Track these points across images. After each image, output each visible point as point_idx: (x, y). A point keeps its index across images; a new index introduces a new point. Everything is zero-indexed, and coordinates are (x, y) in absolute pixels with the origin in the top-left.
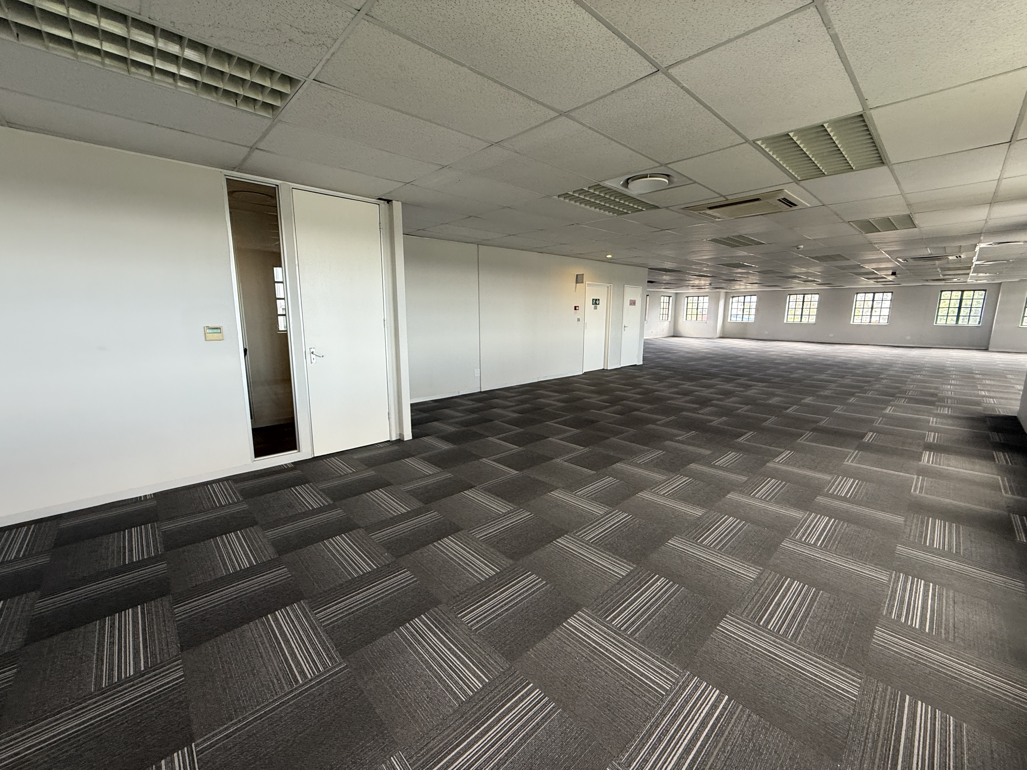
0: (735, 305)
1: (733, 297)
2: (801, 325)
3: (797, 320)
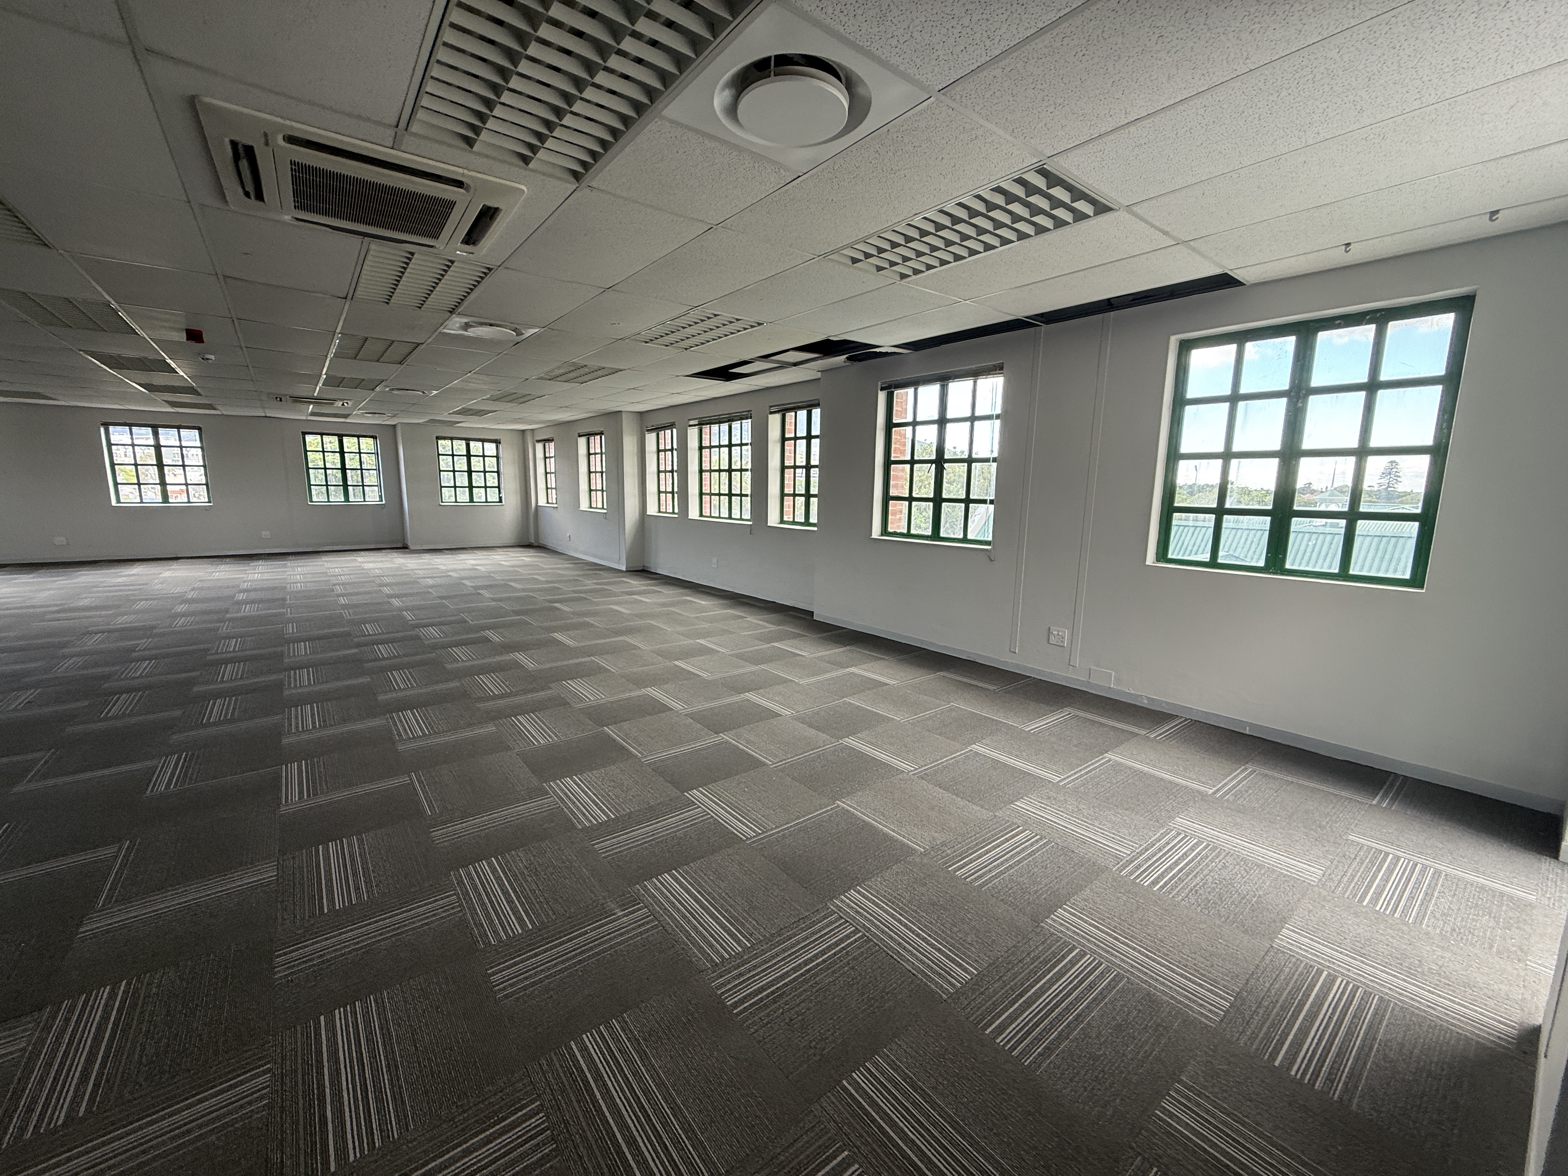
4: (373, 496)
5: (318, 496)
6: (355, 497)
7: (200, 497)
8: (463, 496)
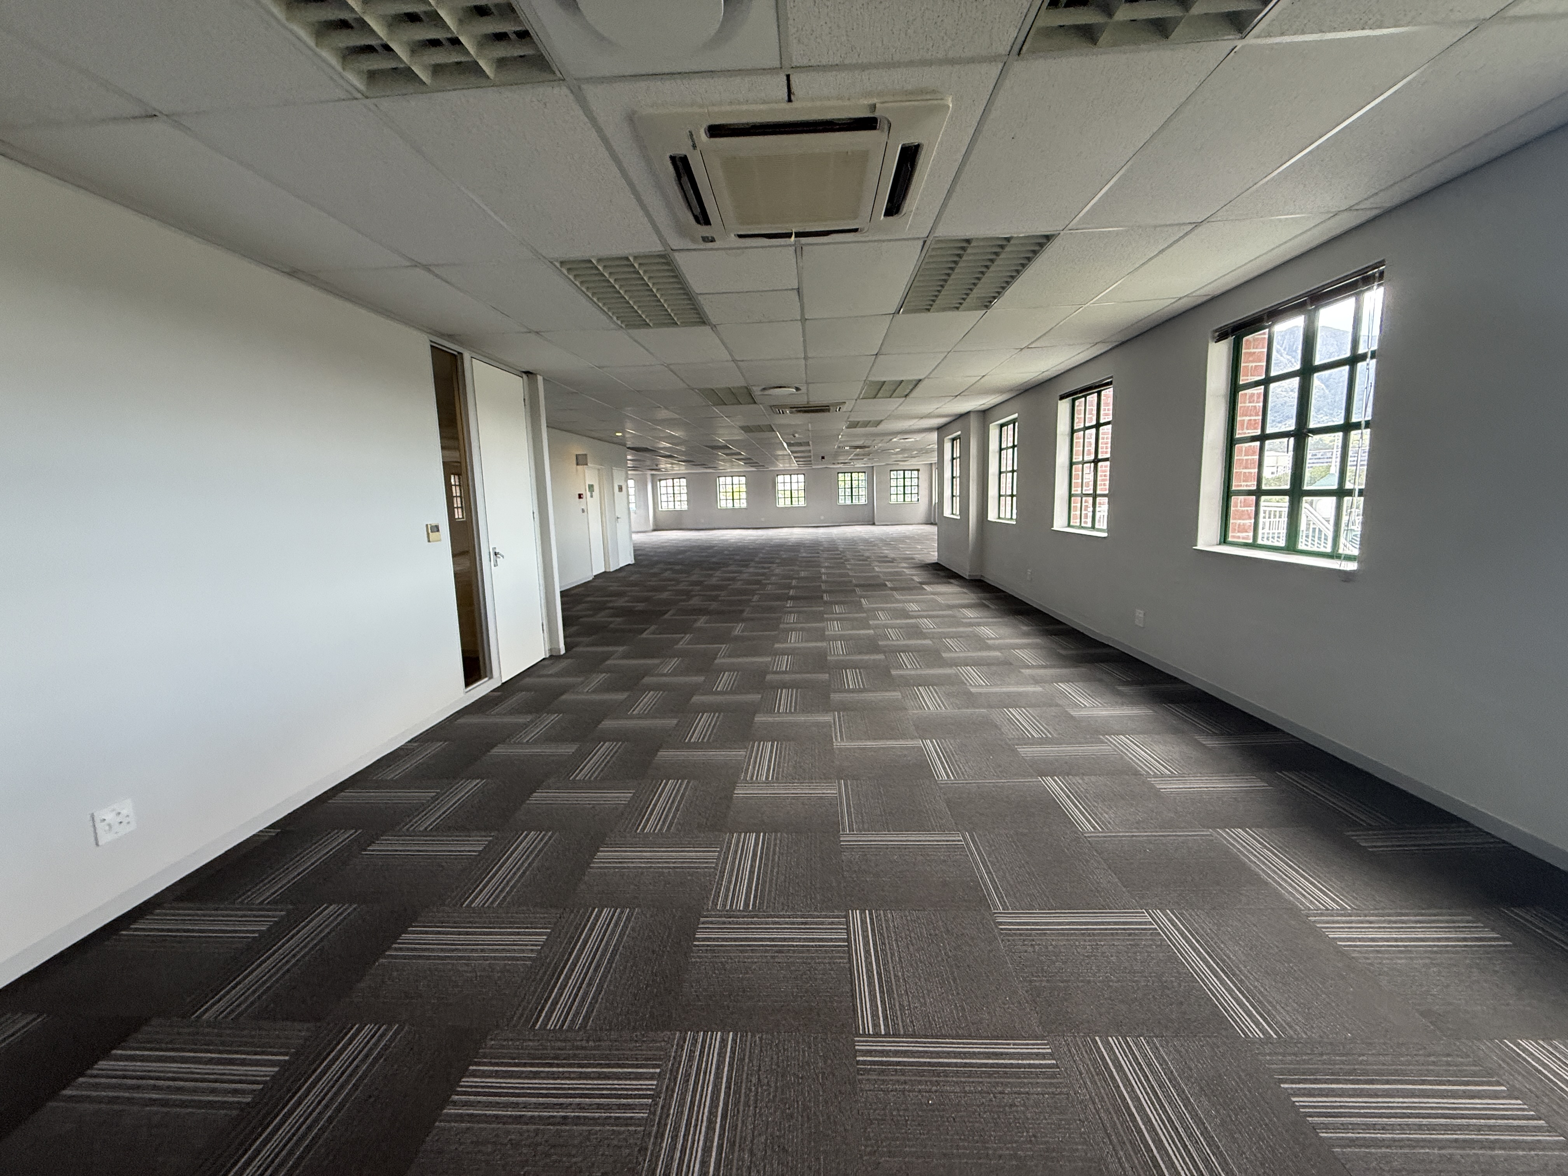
0: (663, 490)
1: (660, 480)
2: (733, 509)
3: (730, 505)
4: (863, 501)
5: (841, 501)
6: (855, 502)
7: (802, 503)
8: (901, 498)
